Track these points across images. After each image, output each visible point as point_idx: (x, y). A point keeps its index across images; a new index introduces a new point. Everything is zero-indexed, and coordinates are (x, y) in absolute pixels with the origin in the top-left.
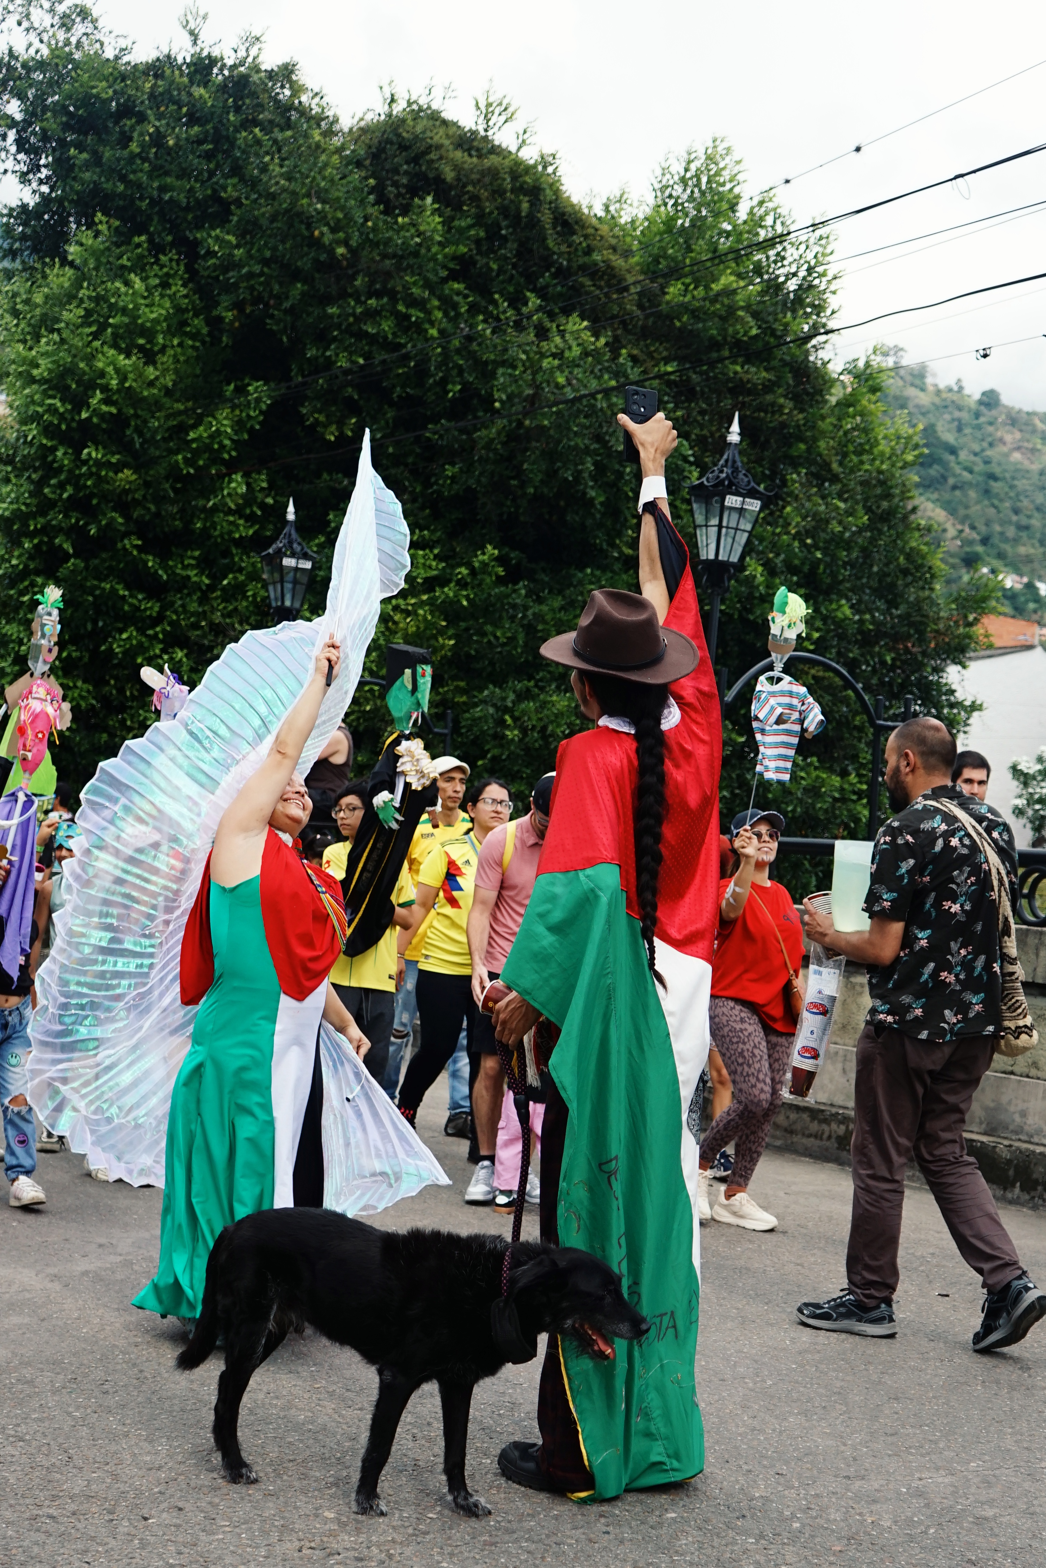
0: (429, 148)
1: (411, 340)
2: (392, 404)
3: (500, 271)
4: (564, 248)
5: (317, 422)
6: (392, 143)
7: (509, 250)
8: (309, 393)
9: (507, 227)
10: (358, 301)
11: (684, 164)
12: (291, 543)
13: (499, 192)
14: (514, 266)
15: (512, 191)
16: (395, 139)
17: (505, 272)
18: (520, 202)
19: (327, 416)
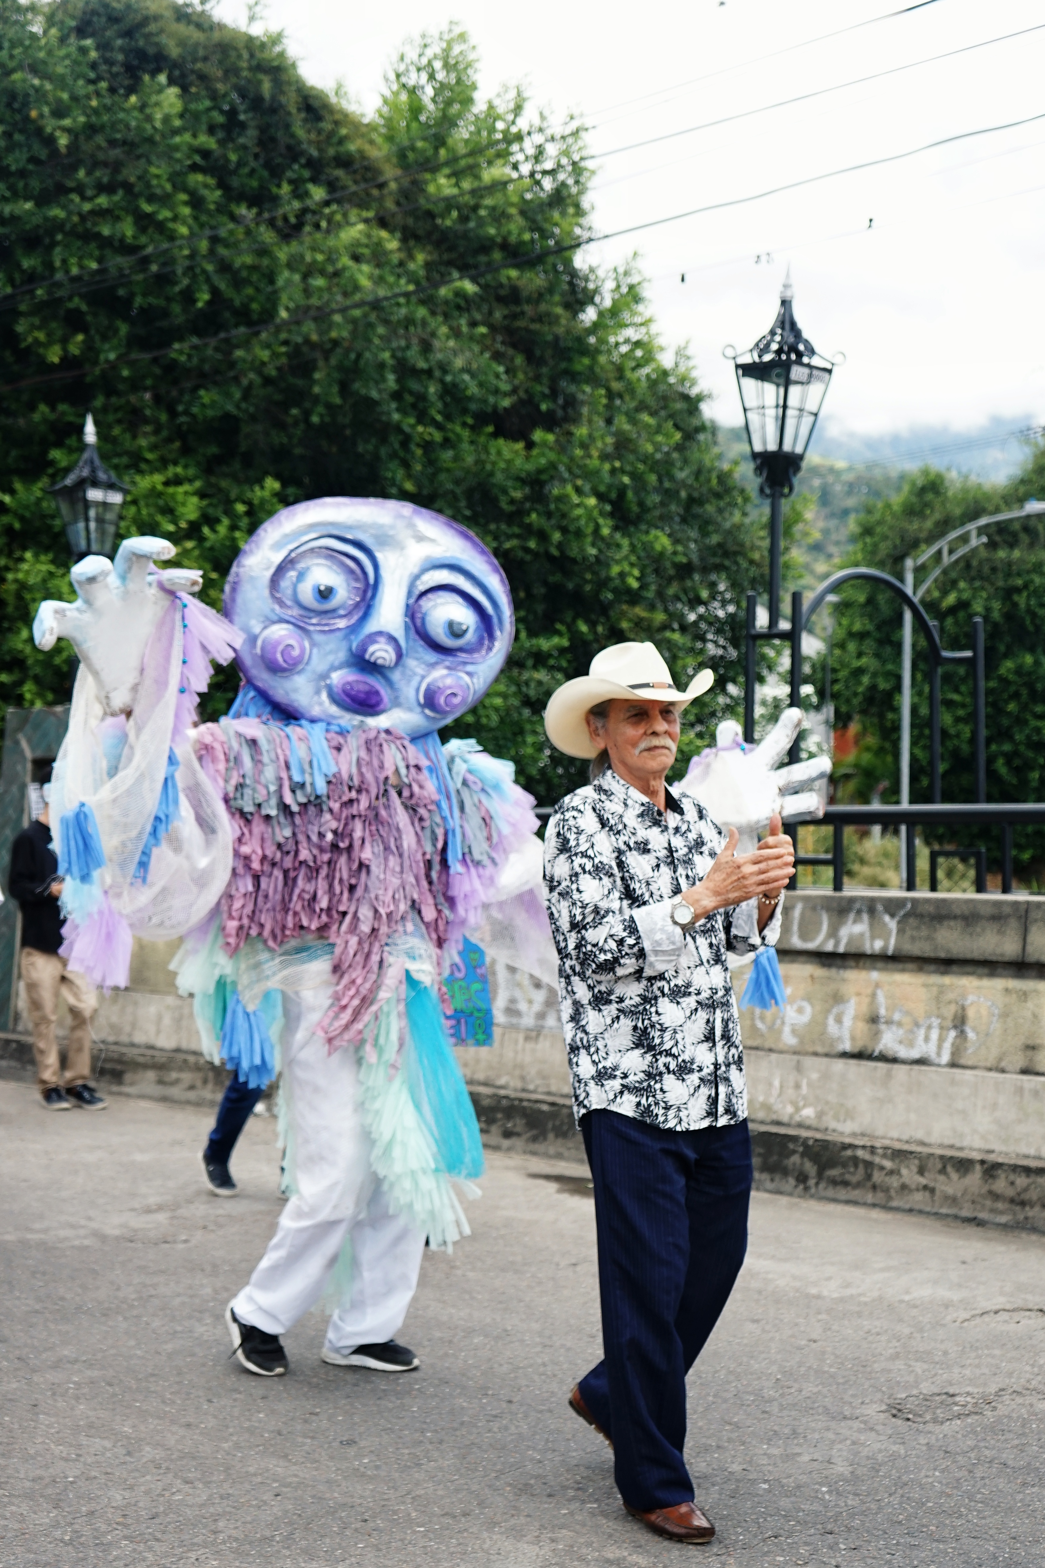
0: (146, 20)
1: (152, 240)
2: (126, 318)
3: (240, 164)
4: (313, 136)
5: (36, 341)
6: (99, 15)
7: (249, 138)
8: (23, 307)
9: (245, 112)
10: (84, 198)
11: (418, 51)
12: (93, 471)
13: (231, 71)
14: (256, 156)
15: (250, 69)
16: (102, 10)
17: (245, 164)
18: (260, 82)
19: (48, 335)
